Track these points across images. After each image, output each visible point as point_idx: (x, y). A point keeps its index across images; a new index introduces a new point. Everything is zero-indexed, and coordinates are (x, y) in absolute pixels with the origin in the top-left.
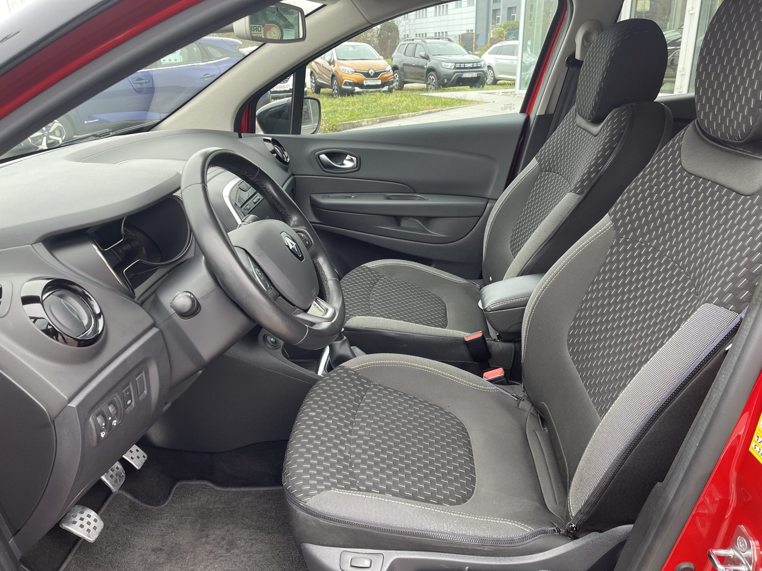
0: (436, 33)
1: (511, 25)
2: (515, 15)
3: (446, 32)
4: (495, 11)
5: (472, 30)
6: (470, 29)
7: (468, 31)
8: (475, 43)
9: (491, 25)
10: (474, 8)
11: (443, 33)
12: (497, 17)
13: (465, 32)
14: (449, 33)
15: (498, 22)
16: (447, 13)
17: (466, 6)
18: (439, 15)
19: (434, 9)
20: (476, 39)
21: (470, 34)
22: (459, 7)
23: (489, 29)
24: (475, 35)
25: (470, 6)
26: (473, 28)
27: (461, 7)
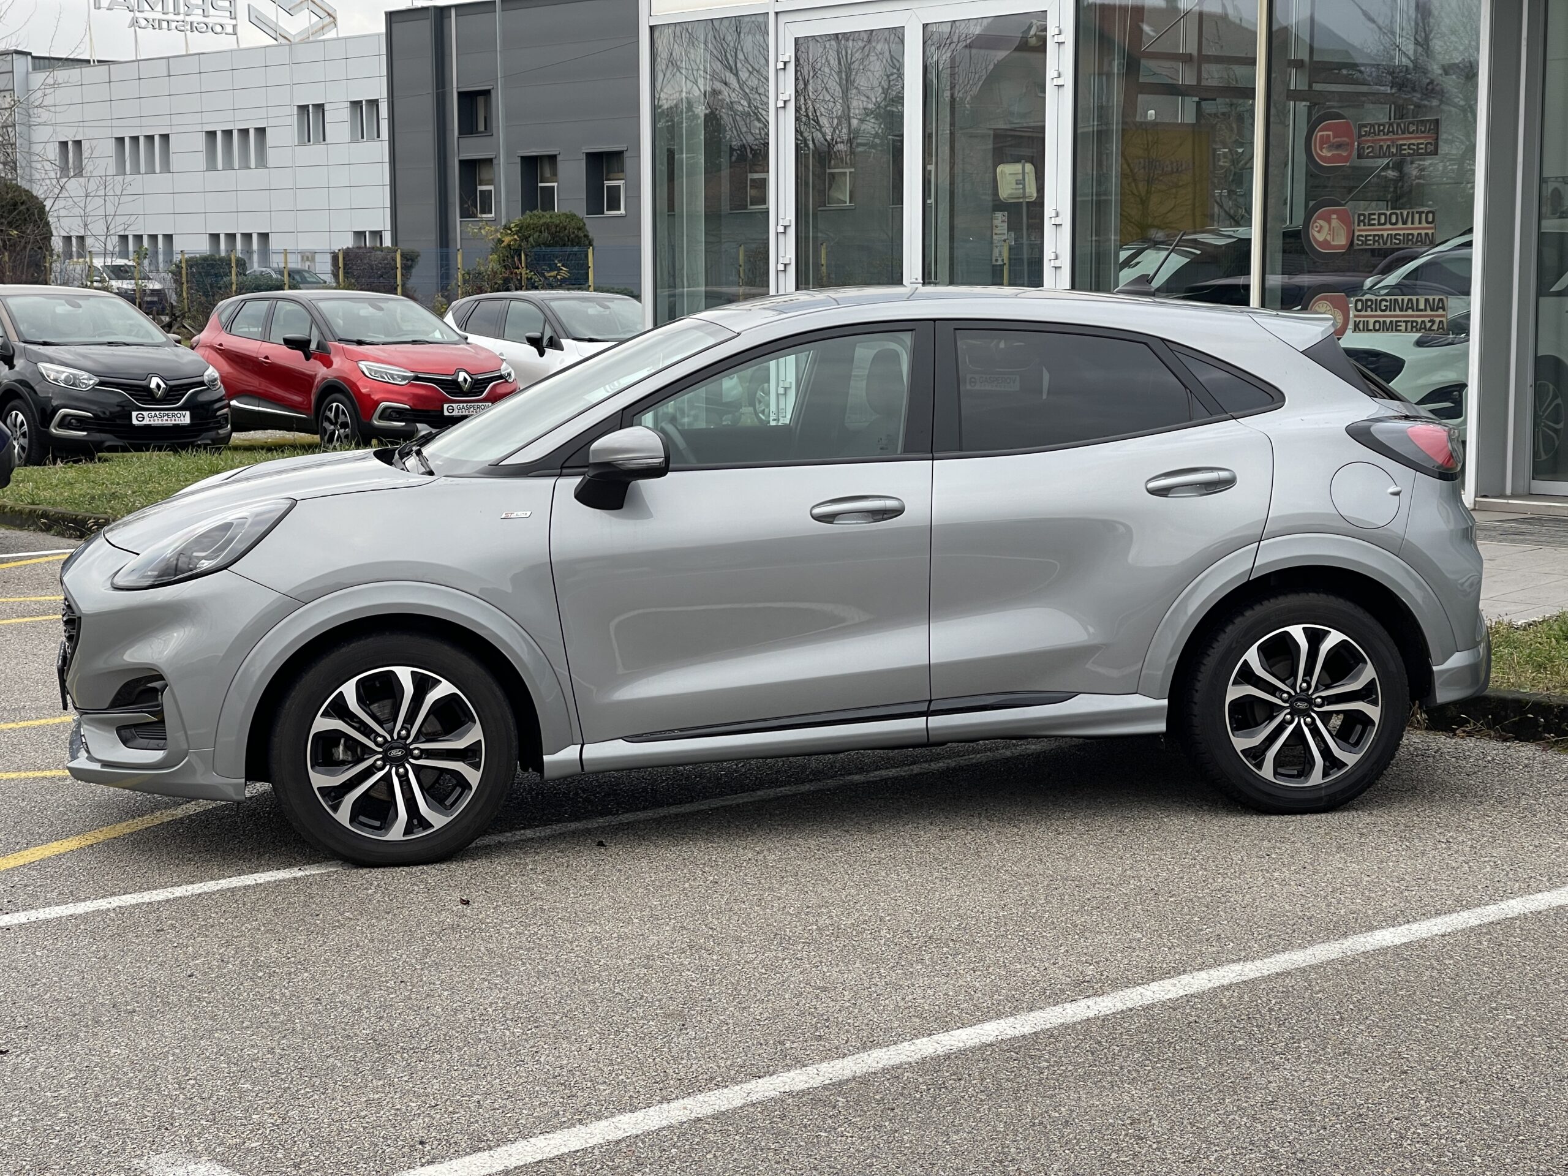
0: (215, 237)
1: (547, 226)
2: (555, 184)
3: (264, 237)
4: (472, 169)
5: (377, 235)
6: (367, 228)
7: (360, 235)
8: (403, 287)
9: (458, 220)
10: (380, 150)
11: (247, 237)
12: (480, 188)
13: (348, 242)
14: (274, 243)
15: (486, 209)
16: (262, 163)
17: (347, 139)
18: (229, 166)
19: (201, 141)
20: (407, 268)
21: (373, 248)
22: (317, 142)
23: (451, 236)
24: (401, 256)
25: (365, 140)
26: (380, 220)
27: (324, 140)
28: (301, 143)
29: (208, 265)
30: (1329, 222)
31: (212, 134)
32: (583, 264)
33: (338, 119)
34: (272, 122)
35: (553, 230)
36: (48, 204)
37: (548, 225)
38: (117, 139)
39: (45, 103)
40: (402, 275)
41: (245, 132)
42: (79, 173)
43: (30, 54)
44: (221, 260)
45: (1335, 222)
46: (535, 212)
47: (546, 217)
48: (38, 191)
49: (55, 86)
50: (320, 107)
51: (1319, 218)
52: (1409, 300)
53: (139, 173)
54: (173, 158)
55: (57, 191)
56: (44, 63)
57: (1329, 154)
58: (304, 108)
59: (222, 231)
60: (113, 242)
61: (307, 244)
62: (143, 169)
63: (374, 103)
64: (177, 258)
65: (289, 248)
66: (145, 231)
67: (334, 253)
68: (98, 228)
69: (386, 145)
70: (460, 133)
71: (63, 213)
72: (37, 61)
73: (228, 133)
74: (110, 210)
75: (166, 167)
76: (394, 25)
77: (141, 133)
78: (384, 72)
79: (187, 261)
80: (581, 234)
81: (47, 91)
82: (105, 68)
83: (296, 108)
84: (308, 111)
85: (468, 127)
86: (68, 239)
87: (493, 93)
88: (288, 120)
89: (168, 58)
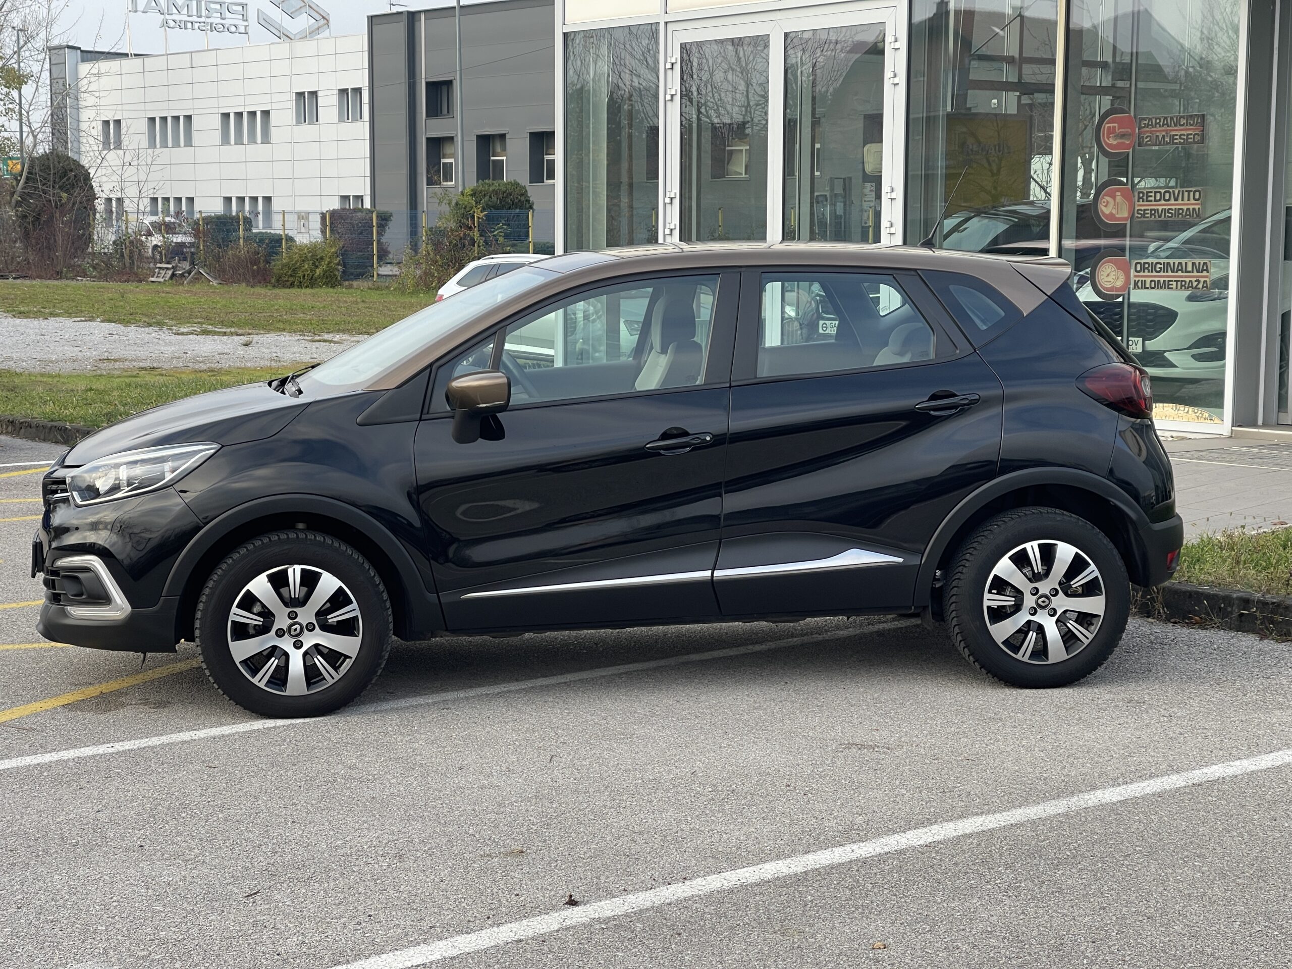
0: (228, 200)
2: (504, 158)
3: (268, 200)
4: (437, 145)
5: (360, 198)
6: (351, 193)
7: (345, 198)
8: (379, 242)
9: (425, 186)
10: (363, 128)
11: (254, 199)
12: (444, 161)
13: (336, 205)
14: (276, 205)
15: (448, 178)
16: (266, 139)
17: (336, 120)
18: (239, 141)
19: (217, 121)
20: (382, 227)
21: (356, 210)
22: (311, 123)
23: (419, 200)
24: (377, 217)
25: (350, 120)
26: (362, 187)
27: (317, 121)
28: (298, 123)
29: (221, 223)
30: (1114, 198)
31: (226, 116)
32: (524, 224)
33: (328, 104)
34: (274, 106)
35: (501, 196)
36: (92, 171)
37: (496, 192)
38: (149, 119)
39: (90, 89)
40: (378, 232)
41: (253, 114)
42: (118, 145)
43: (79, 48)
44: (232, 218)
45: (1119, 198)
46: (487, 181)
47: (496, 185)
48: (85, 162)
49: (99, 75)
50: (314, 94)
51: (1106, 195)
52: (1179, 263)
53: (167, 147)
54: (195, 136)
55: (99, 161)
56: (90, 56)
57: (1115, 143)
58: (300, 95)
59: (234, 195)
60: (145, 203)
61: (302, 206)
62: (170, 144)
63: (358, 91)
64: (197, 216)
65: (286, 210)
66: (172, 195)
67: (322, 213)
68: (131, 192)
69: (367, 125)
70: (428, 115)
71: (104, 179)
72: (85, 54)
73: (239, 115)
74: (143, 177)
75: (189, 142)
76: (374, 27)
77: (169, 114)
78: (366, 65)
79: (204, 219)
80: (523, 199)
81: (92, 80)
82: (139, 61)
83: (294, 94)
84: (304, 97)
85: (434, 110)
86: (109, 200)
87: (454, 82)
88: (288, 105)
89: (192, 52)
